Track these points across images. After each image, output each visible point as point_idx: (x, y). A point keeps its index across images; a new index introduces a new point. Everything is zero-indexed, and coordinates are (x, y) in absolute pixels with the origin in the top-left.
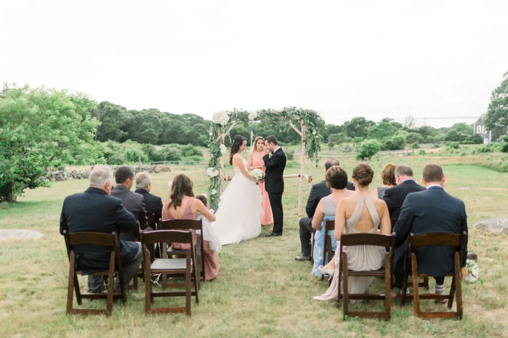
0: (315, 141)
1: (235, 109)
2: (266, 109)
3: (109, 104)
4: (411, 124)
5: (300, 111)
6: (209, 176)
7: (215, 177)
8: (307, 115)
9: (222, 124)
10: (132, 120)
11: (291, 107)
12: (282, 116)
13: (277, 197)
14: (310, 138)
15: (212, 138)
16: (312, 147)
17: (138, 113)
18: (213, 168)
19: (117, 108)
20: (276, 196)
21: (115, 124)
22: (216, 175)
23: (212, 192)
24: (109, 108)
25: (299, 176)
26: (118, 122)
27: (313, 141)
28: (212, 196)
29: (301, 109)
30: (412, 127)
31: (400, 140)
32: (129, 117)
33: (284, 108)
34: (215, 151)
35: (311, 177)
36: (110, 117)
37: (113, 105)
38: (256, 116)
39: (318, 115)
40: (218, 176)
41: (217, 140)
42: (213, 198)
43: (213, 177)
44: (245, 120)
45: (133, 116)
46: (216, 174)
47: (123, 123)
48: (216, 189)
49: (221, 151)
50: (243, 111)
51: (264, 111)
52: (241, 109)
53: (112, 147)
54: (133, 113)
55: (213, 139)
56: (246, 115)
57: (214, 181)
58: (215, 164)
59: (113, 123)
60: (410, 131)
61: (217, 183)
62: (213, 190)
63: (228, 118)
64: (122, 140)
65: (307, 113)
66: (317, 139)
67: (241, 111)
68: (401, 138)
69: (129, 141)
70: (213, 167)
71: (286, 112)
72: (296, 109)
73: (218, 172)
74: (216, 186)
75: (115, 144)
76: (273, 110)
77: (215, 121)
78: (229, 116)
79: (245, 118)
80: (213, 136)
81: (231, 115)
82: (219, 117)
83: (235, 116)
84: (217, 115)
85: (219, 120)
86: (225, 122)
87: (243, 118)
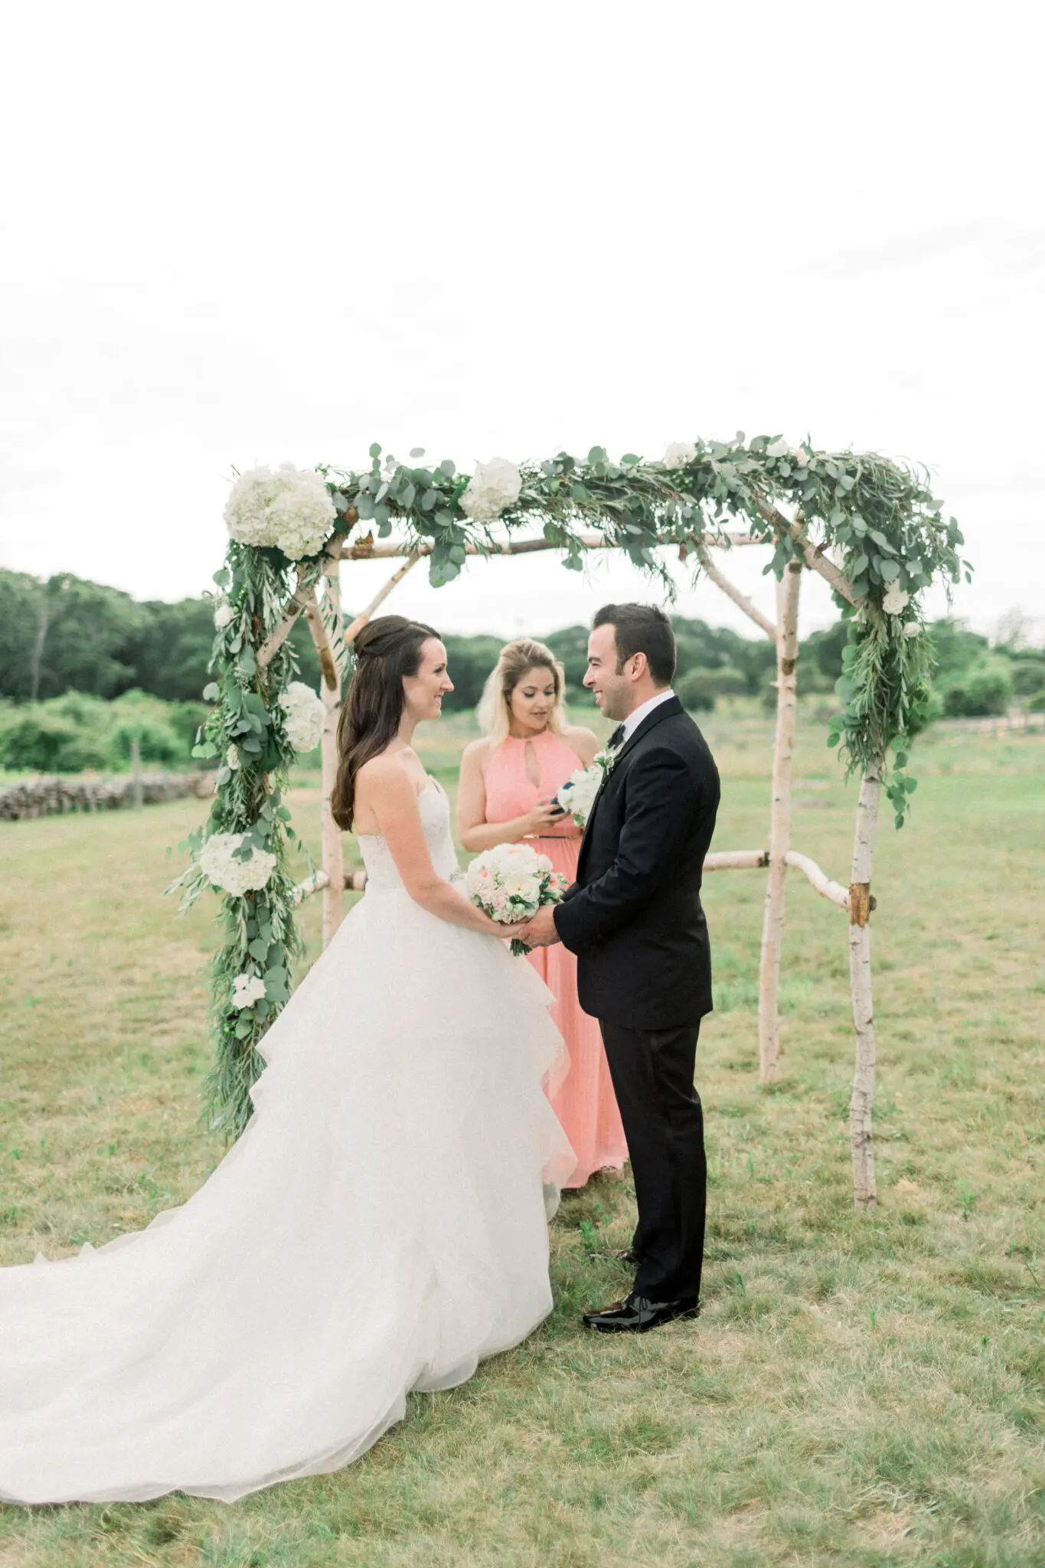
0: (902, 656)
1: (375, 450)
2: (580, 454)
3: (75, 581)
4: (1015, 636)
5: (803, 459)
6: (216, 889)
7: (250, 894)
8: (848, 482)
9: (291, 546)
10: (148, 631)
11: (741, 436)
12: (687, 490)
13: (667, 1049)
14: (861, 637)
15: (229, 640)
16: (880, 697)
17: (168, 608)
18: (237, 840)
19: (100, 594)
20: (655, 1043)
21: (92, 645)
22: (260, 884)
23: (230, 989)
24: (76, 595)
25: (764, 862)
26: (105, 635)
27: (888, 657)
28: (233, 1017)
29: (807, 449)
30: (1019, 647)
31: (991, 685)
32: (138, 621)
33: (698, 445)
34: (244, 727)
35: (866, 886)
36: (80, 620)
37: (88, 584)
38: (512, 492)
39: (920, 480)
40: (277, 885)
41: (265, 656)
42: (241, 1032)
43: (238, 892)
44: (441, 519)
45: (151, 619)
46: (259, 870)
47: (119, 641)
48: (265, 968)
49: (288, 726)
50: (430, 463)
51: (567, 462)
52: (418, 452)
53: (78, 716)
54: (154, 607)
55: (235, 648)
56: (447, 491)
57: (251, 918)
58: (253, 814)
59: (88, 638)
60: (1015, 657)
61: (264, 931)
62: (240, 981)
63: (329, 509)
64: (115, 691)
65: (851, 473)
66: (911, 641)
67: (413, 464)
68: (997, 680)
69: (135, 694)
70: (240, 828)
71: (707, 469)
72: (773, 451)
73: (272, 859)
74: (260, 952)
75: (90, 705)
76: (630, 459)
77: (245, 527)
78: (339, 494)
79: (439, 506)
80: (236, 629)
81: (349, 494)
82: (268, 502)
83: (374, 496)
84: (254, 488)
85: (269, 520)
86: (308, 533)
87: (427, 506)
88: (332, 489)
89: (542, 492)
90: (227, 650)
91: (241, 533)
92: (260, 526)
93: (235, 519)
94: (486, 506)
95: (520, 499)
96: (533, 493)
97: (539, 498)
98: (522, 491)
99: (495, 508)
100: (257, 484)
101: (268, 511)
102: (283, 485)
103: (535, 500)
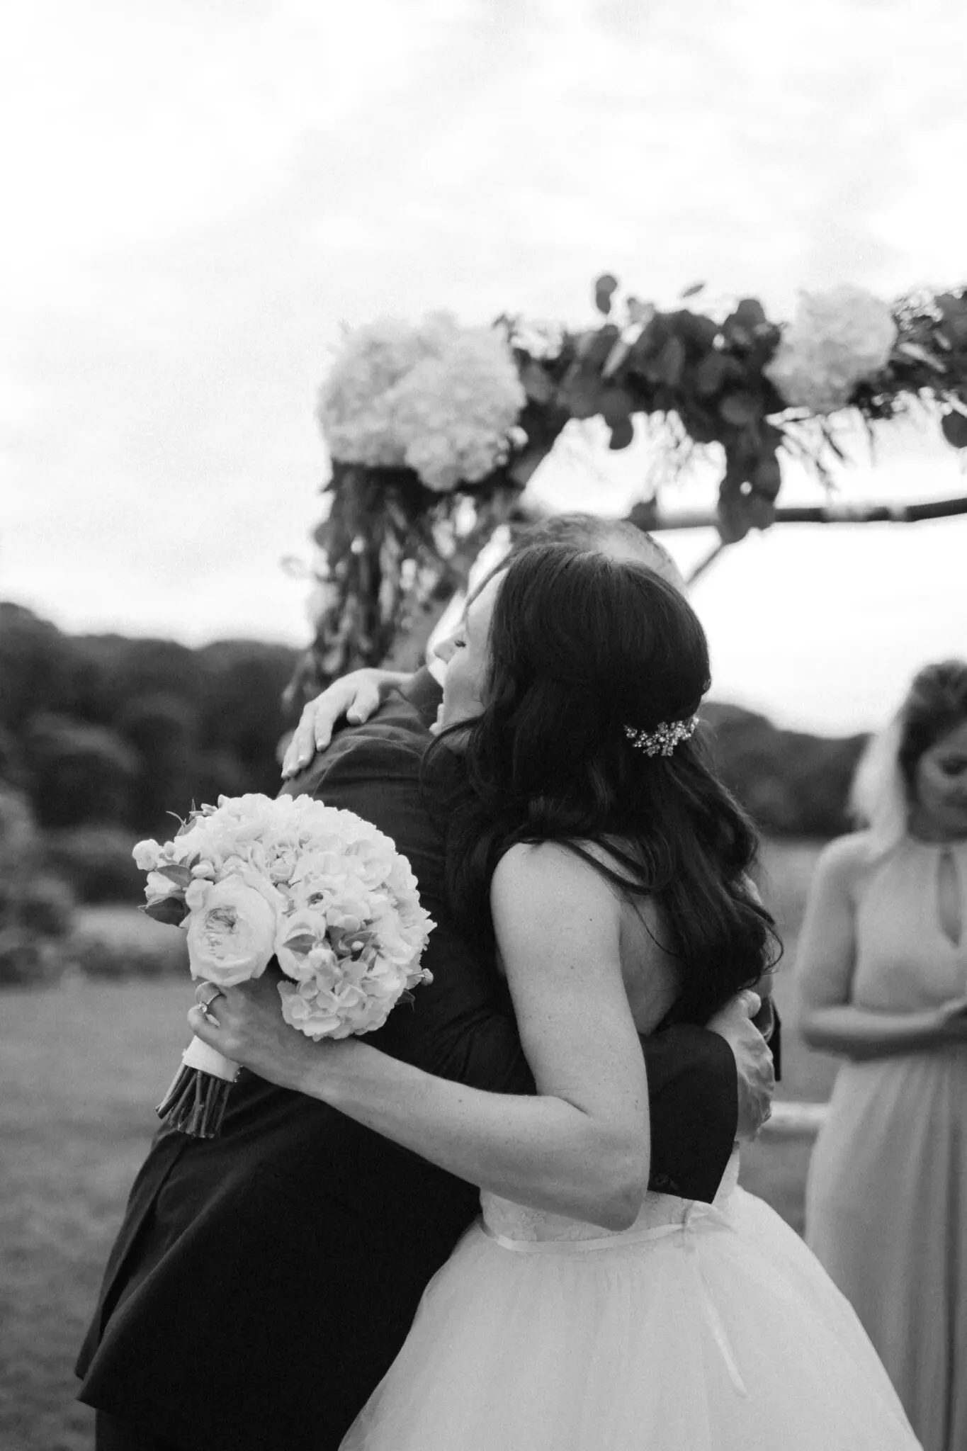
9: (431, 460)
38: (875, 350)
56: (745, 355)
63: (512, 393)
77: (352, 431)
78: (535, 370)
79: (730, 386)
80: (335, 627)
81: (554, 368)
82: (393, 378)
83: (601, 366)
84: (366, 354)
85: (393, 411)
86: (465, 435)
87: (709, 386)
88: (522, 358)
89: (935, 348)
90: (319, 668)
91: (343, 442)
92: (375, 425)
93: (333, 414)
94: (819, 377)
95: (892, 364)
96: (915, 351)
97: (931, 360)
98: (895, 348)
99: (840, 382)
100: (375, 346)
101: (391, 395)
102: (425, 348)
103: (920, 364)
